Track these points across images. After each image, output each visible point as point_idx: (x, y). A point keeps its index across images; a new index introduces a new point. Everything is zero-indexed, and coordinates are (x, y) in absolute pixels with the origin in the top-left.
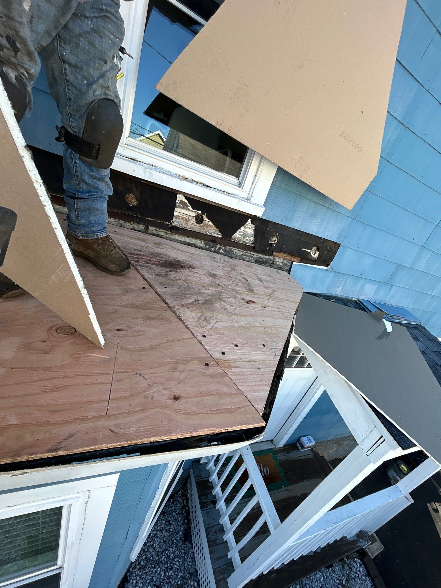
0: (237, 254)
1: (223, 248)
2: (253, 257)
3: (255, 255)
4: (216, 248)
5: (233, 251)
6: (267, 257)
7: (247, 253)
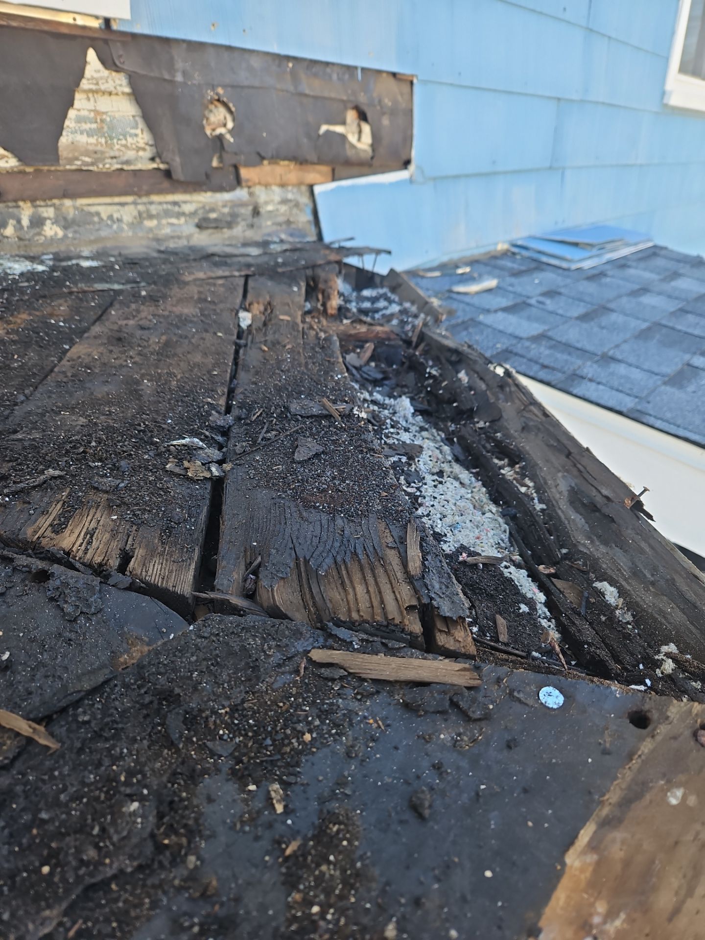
0: (119, 220)
1: (49, 212)
2: (183, 214)
3: (185, 202)
5: (98, 214)
6: (227, 196)
7: (151, 203)
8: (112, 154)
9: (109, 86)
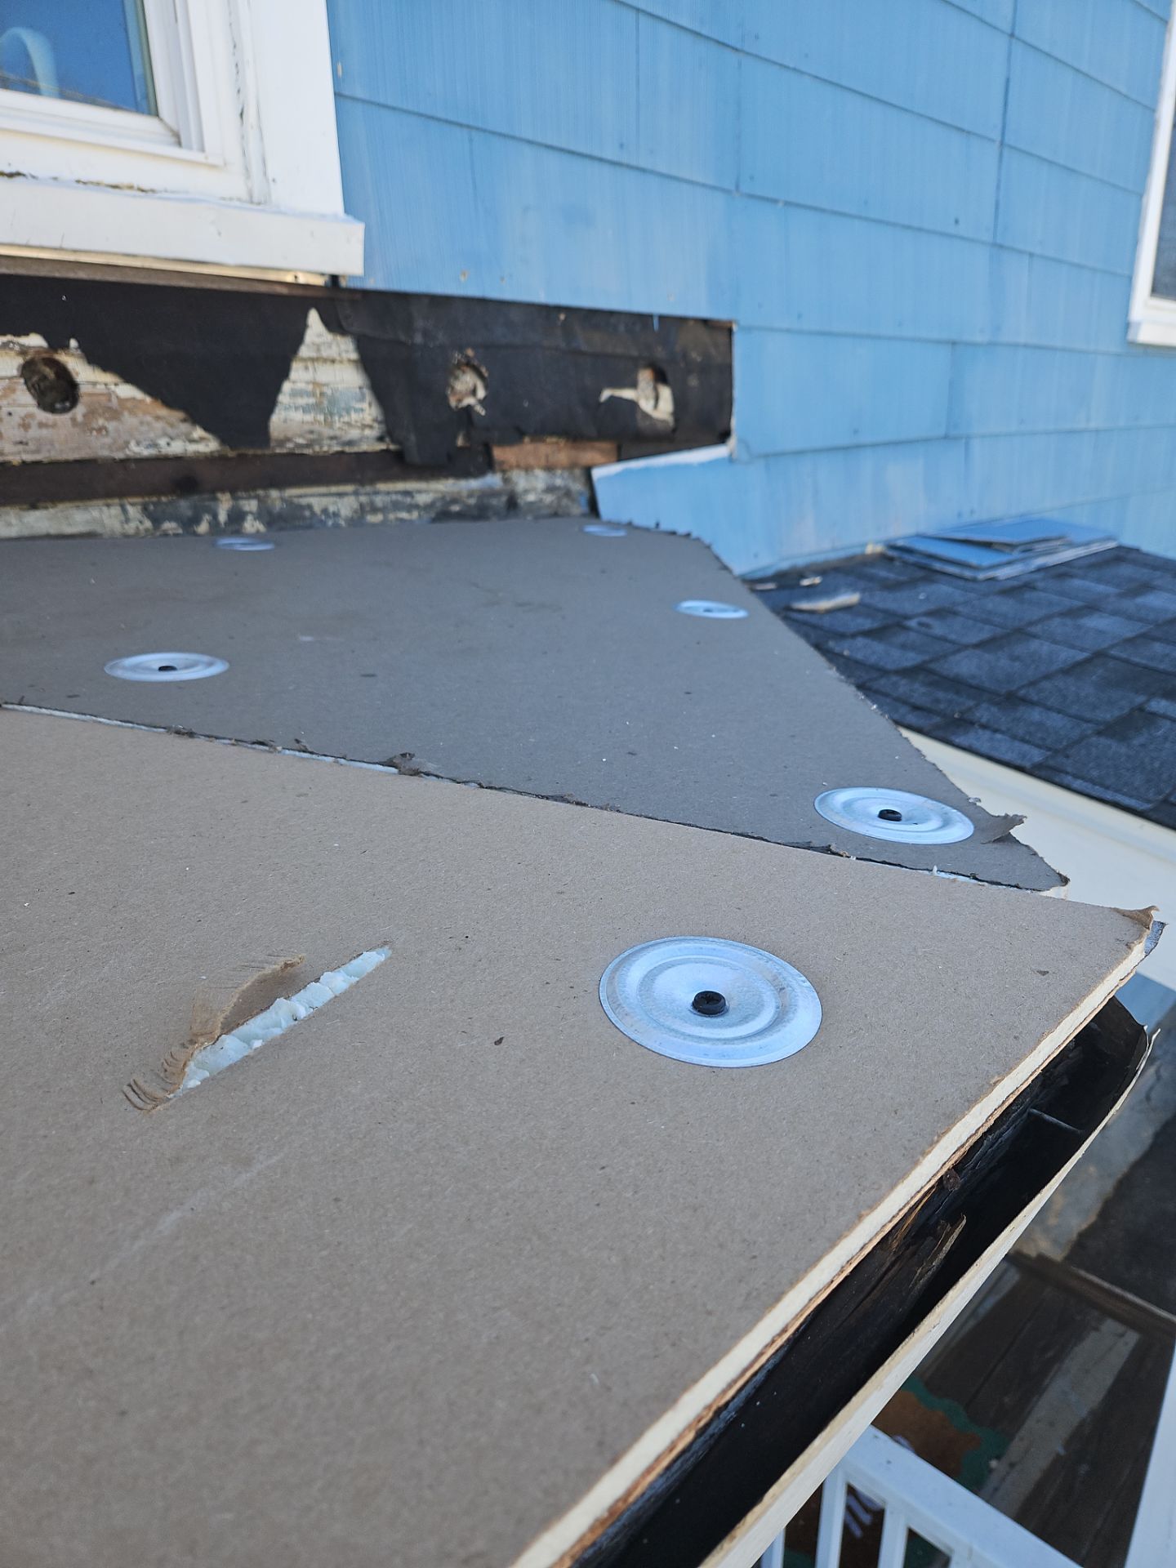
0: (336, 515)
1: (251, 505)
4: (215, 516)
7: (377, 493)
8: (331, 433)
9: (333, 352)
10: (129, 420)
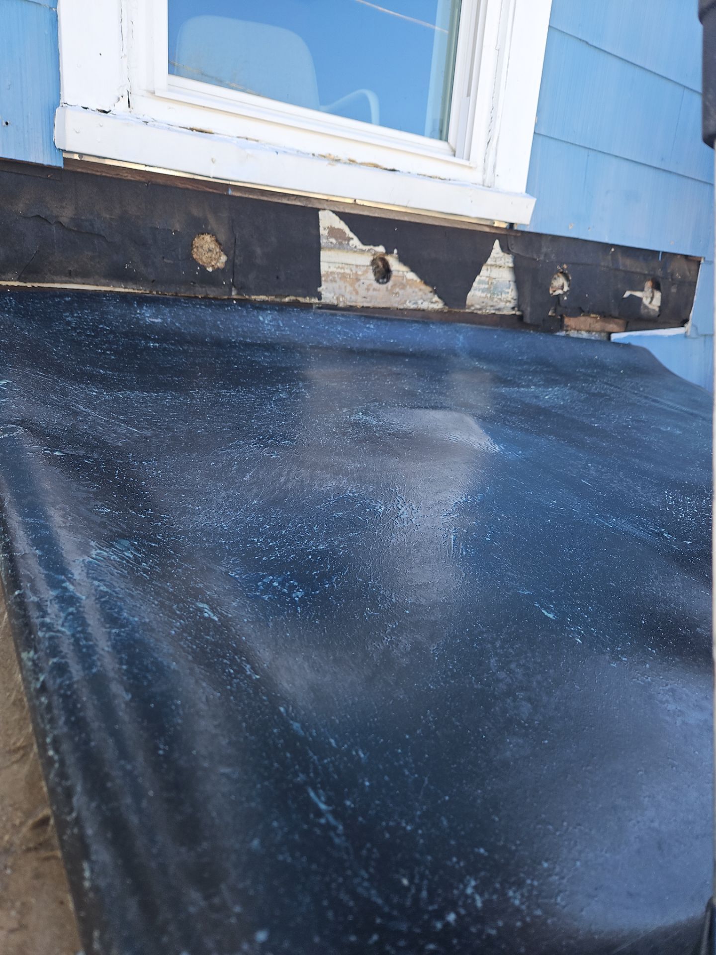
8: (492, 304)
9: (501, 262)
10: (409, 290)
